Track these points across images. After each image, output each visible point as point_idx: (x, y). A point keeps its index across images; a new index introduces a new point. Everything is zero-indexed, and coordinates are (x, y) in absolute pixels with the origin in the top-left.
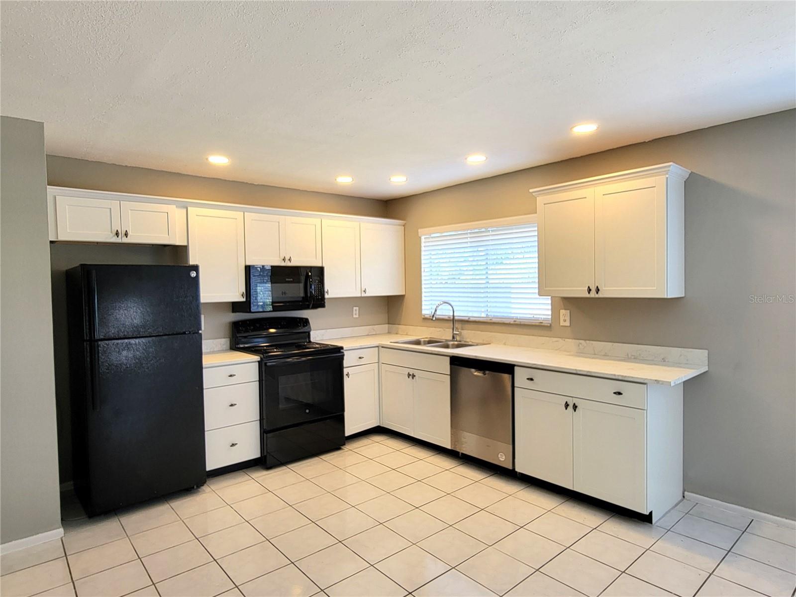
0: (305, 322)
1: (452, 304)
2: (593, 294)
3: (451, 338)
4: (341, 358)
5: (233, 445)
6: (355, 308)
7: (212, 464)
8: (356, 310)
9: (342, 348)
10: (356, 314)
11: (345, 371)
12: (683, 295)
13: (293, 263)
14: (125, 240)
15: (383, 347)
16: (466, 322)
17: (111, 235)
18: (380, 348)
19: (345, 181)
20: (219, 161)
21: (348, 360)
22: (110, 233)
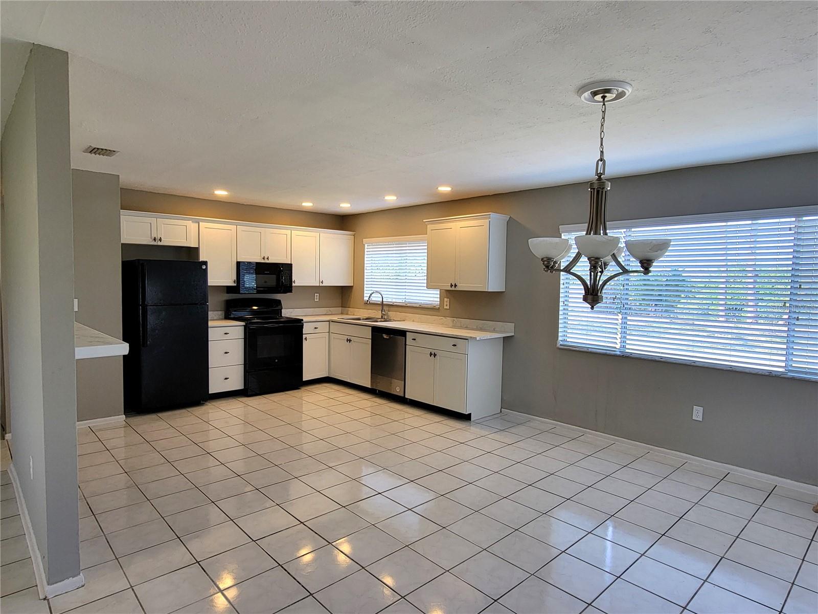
0: (278, 303)
1: (382, 293)
2: (453, 288)
3: (381, 317)
4: (302, 327)
5: (226, 379)
6: (316, 294)
7: (212, 390)
8: (317, 296)
9: (302, 320)
10: (317, 299)
11: (304, 336)
12: (504, 291)
13: (270, 261)
14: (159, 243)
15: (332, 321)
16: (391, 306)
17: (151, 240)
18: (331, 322)
19: (307, 205)
20: (221, 193)
21: (306, 329)
22: (150, 239)
